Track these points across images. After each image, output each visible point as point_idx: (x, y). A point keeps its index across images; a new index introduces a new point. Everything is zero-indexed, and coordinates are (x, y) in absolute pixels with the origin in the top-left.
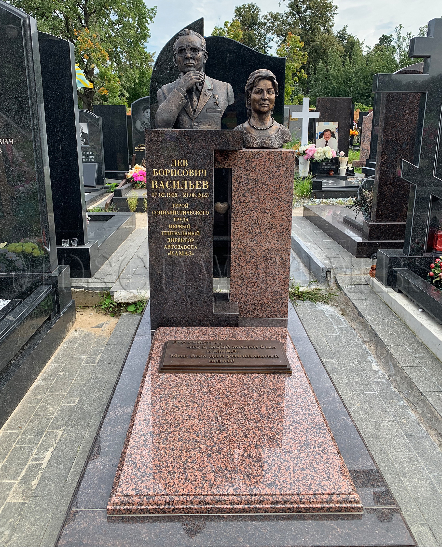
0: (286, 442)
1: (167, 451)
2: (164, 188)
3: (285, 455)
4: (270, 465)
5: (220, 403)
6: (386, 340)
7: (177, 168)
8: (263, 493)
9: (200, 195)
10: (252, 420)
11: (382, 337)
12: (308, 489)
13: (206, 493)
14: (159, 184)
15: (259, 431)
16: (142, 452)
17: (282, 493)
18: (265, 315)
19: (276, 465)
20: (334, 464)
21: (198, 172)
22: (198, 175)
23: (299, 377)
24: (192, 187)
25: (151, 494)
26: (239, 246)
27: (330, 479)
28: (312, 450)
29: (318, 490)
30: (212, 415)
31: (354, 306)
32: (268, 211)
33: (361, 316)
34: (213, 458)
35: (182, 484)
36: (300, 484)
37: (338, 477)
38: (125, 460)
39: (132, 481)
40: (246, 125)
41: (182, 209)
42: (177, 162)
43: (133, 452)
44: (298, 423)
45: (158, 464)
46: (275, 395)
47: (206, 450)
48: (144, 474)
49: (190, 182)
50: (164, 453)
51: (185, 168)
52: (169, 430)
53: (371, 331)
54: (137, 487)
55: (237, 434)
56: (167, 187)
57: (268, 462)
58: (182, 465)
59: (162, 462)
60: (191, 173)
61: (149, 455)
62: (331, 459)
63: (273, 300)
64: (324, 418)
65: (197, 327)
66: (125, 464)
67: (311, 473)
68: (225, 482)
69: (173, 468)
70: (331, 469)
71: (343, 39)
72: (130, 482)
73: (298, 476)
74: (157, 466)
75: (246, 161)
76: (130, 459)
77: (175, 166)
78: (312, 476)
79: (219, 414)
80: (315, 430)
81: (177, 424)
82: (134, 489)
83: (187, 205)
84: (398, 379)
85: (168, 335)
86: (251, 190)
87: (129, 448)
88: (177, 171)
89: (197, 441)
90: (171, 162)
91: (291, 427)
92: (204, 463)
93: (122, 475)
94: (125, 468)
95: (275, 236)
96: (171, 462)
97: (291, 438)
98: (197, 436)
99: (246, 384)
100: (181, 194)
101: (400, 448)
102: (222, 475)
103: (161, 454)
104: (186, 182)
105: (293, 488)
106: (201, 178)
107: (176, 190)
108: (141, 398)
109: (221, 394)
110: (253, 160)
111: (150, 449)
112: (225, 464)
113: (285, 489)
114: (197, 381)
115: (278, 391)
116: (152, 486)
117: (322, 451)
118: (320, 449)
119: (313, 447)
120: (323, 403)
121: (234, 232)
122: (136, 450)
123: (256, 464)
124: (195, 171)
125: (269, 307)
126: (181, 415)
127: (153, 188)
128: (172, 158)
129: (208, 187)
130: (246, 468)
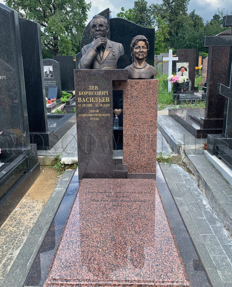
0: (148, 248)
1: (80, 253)
2: (85, 101)
3: (148, 256)
4: (138, 262)
5: (113, 224)
6: (211, 187)
7: (92, 91)
8: (133, 280)
9: (105, 105)
10: (130, 234)
11: (209, 185)
12: (159, 278)
13: (100, 279)
14: (82, 100)
15: (133, 241)
16: (66, 253)
17: (144, 280)
18: (143, 172)
19: (142, 262)
20: (176, 262)
21: (103, 93)
22: (103, 94)
23: (159, 209)
24: (100, 101)
25: (68, 279)
26: (128, 133)
27: (173, 272)
28: (163, 253)
29: (165, 279)
30: (108, 231)
31: (194, 166)
32: (144, 113)
33: (198, 172)
34: (106, 257)
35: (87, 273)
36: (155, 275)
37: (177, 271)
38: (56, 257)
39: (59, 271)
40: (131, 66)
41: (95, 113)
42: (92, 87)
43: (61, 253)
44: (157, 237)
45: (74, 260)
46: (145, 219)
47: (102, 252)
48: (66, 266)
49: (99, 98)
50: (78, 254)
51: (96, 90)
52: (82, 240)
53: (203, 181)
54: (61, 274)
55: (121, 243)
56: (87, 101)
57: (138, 260)
58: (87, 261)
59: (77, 259)
60: (99, 93)
61: (69, 255)
62: (174, 259)
63: (147, 163)
64: (172, 234)
65: (104, 179)
66: (55, 260)
67: (162, 268)
68: (111, 272)
69: (83, 263)
70: (174, 266)
71: (193, 17)
72: (57, 271)
73: (154, 270)
74: (74, 262)
75: (131, 86)
76: (59, 257)
77: (91, 89)
78: (162, 269)
79: (112, 231)
80: (166, 241)
81: (87, 236)
82: (59, 276)
83: (98, 111)
84: (218, 210)
85: (87, 183)
86: (134, 102)
87: (59, 250)
88: (92, 92)
89: (98, 247)
90: (89, 88)
91: (152, 239)
92: (100, 261)
93: (53, 266)
94: (55, 263)
95: (148, 127)
96: (82, 259)
97: (152, 246)
98: (98, 243)
99: (129, 213)
100: (94, 105)
101: (217, 252)
102: (110, 268)
103: (77, 254)
104: (97, 98)
105: (151, 277)
106: (105, 96)
107: (91, 103)
108: (69, 220)
109: (114, 219)
110: (135, 85)
111: (71, 251)
112: (112, 261)
113: (146, 278)
114: (101, 210)
115: (147, 217)
116: (69, 274)
117: (170, 254)
118: (168, 253)
119: (164, 251)
120: (173, 224)
121: (125, 125)
122: (62, 252)
123: (130, 262)
124: (102, 92)
125: (146, 167)
126: (90, 231)
127: (79, 101)
128: (90, 85)
129: (109, 101)
130: (124, 264)
